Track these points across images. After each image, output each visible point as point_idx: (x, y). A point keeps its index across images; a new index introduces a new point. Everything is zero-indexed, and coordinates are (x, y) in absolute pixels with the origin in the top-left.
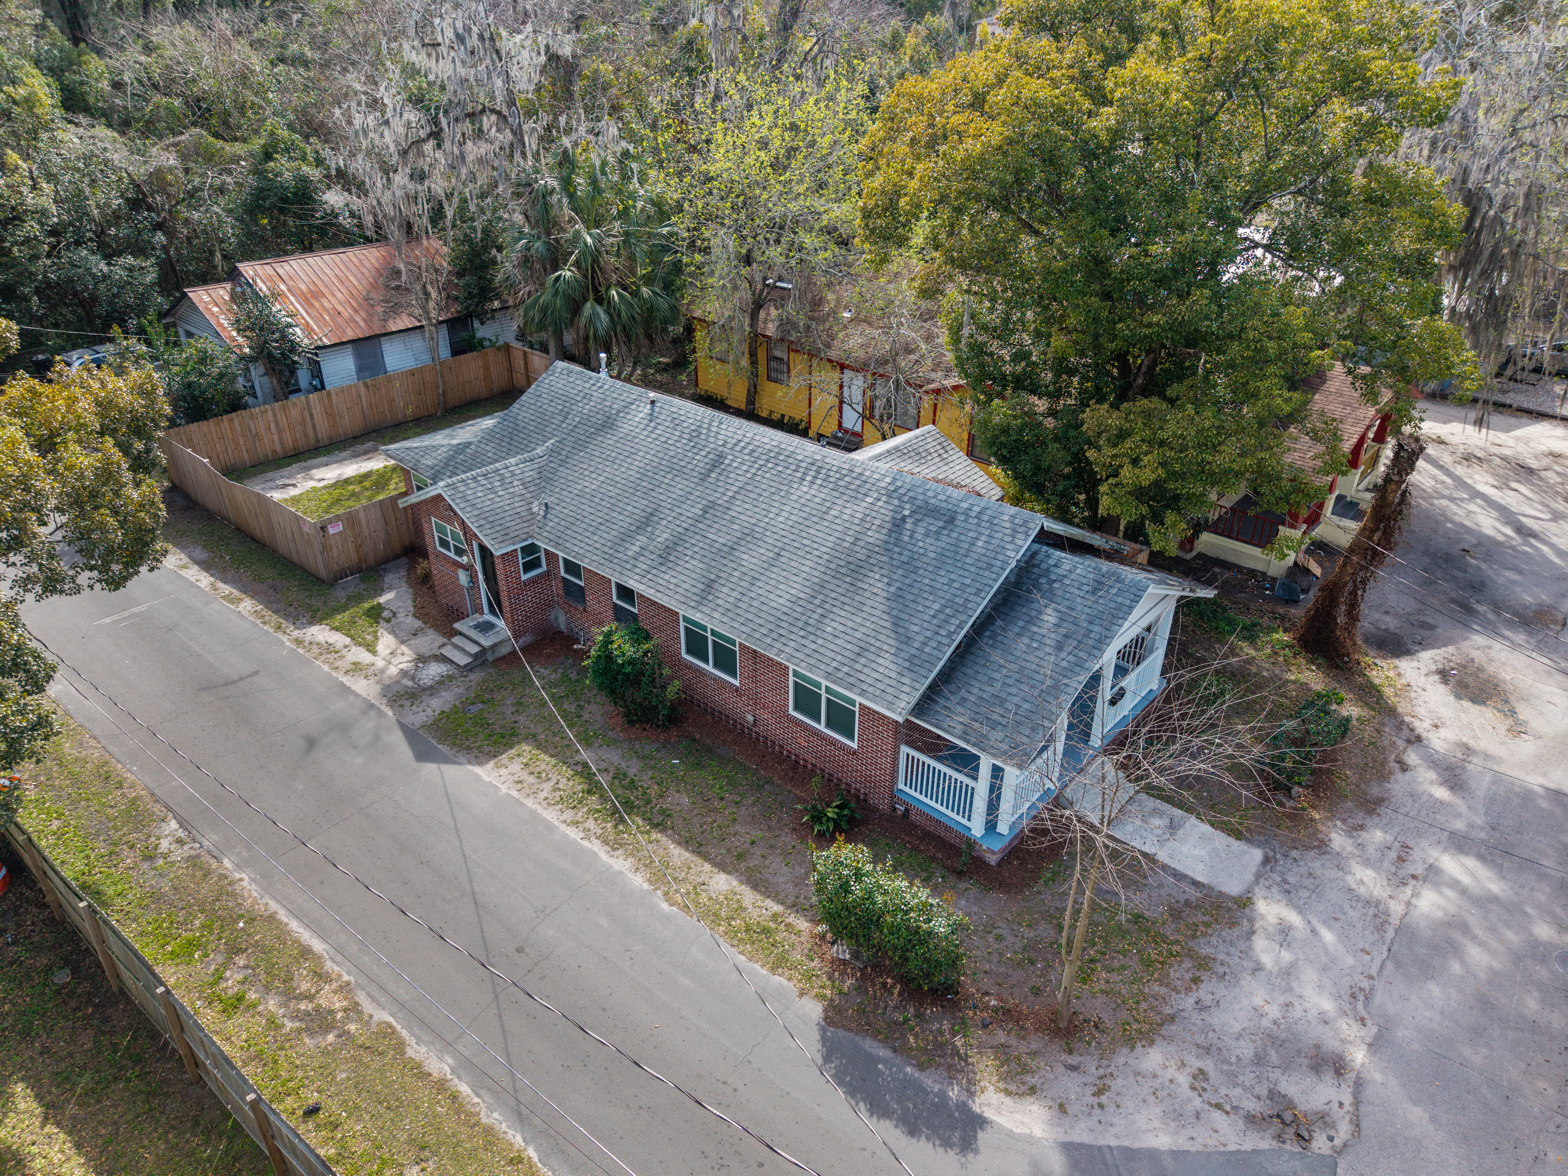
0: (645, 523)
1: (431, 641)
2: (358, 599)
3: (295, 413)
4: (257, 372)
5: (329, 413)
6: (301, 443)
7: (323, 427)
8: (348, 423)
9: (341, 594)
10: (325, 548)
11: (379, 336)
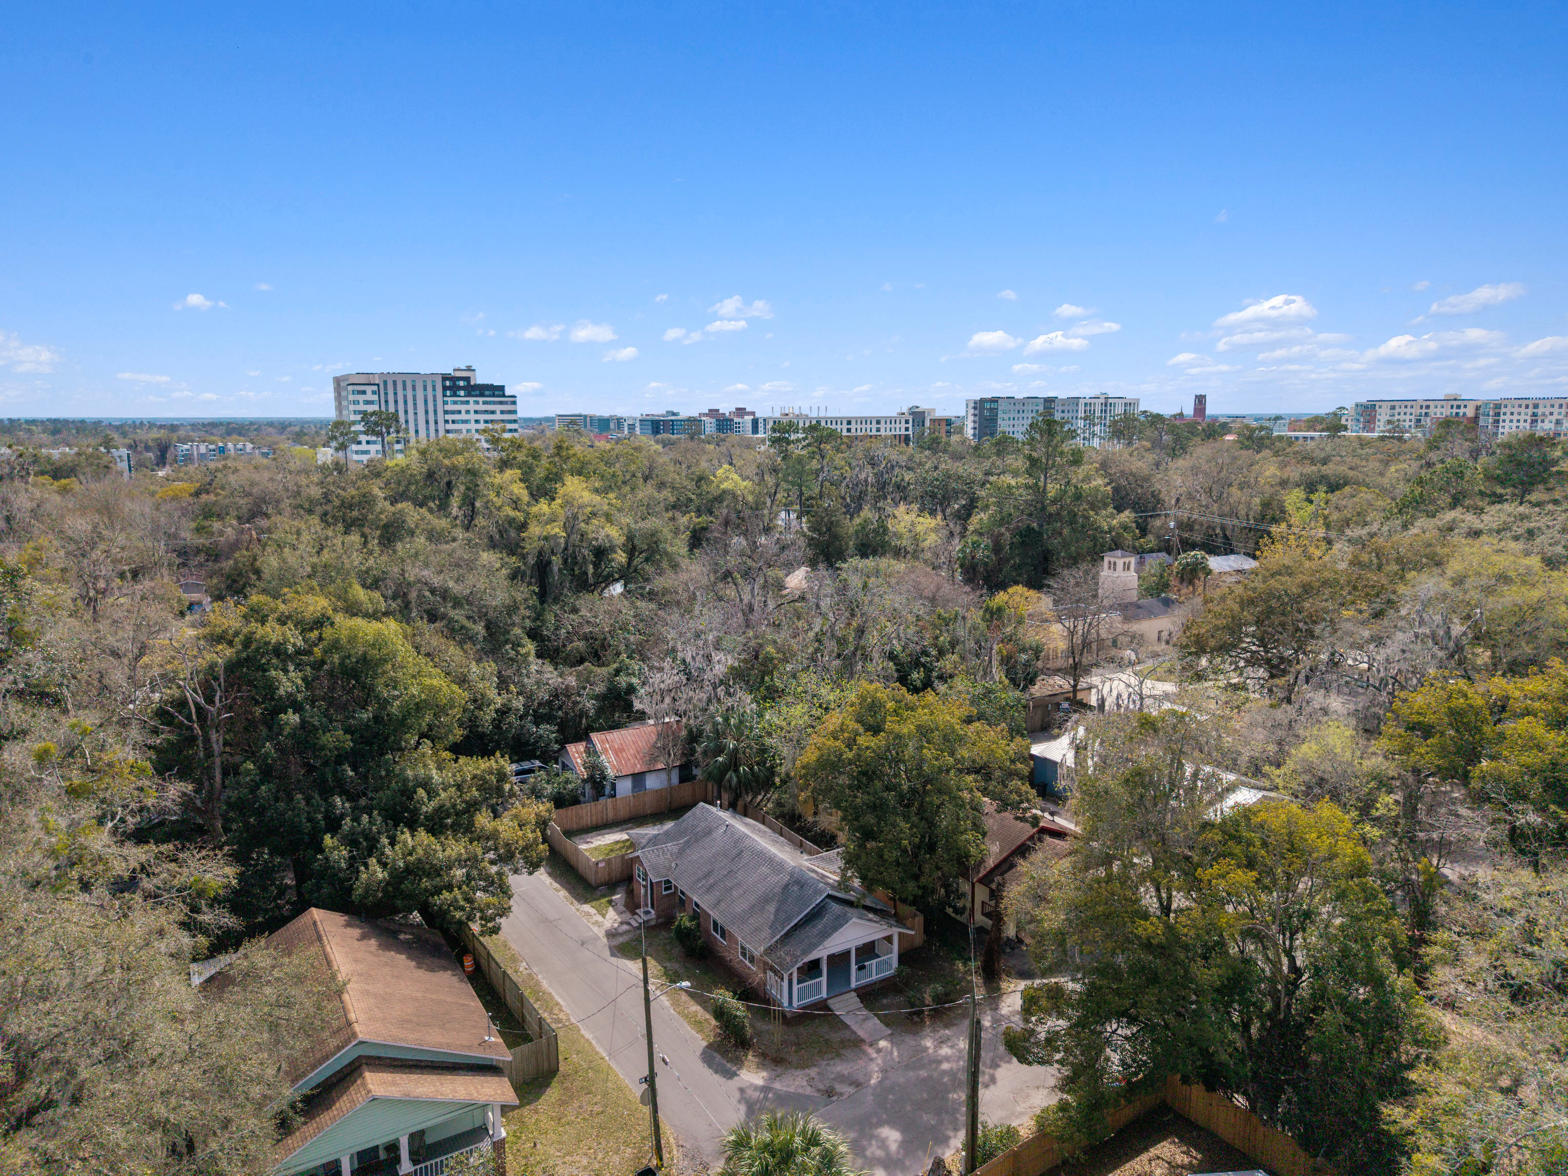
0: (707, 876)
1: (627, 916)
2: (604, 896)
3: (599, 807)
4: (588, 787)
5: (614, 808)
6: (600, 823)
7: (611, 815)
8: (623, 813)
9: (598, 893)
10: (596, 872)
11: (644, 773)
